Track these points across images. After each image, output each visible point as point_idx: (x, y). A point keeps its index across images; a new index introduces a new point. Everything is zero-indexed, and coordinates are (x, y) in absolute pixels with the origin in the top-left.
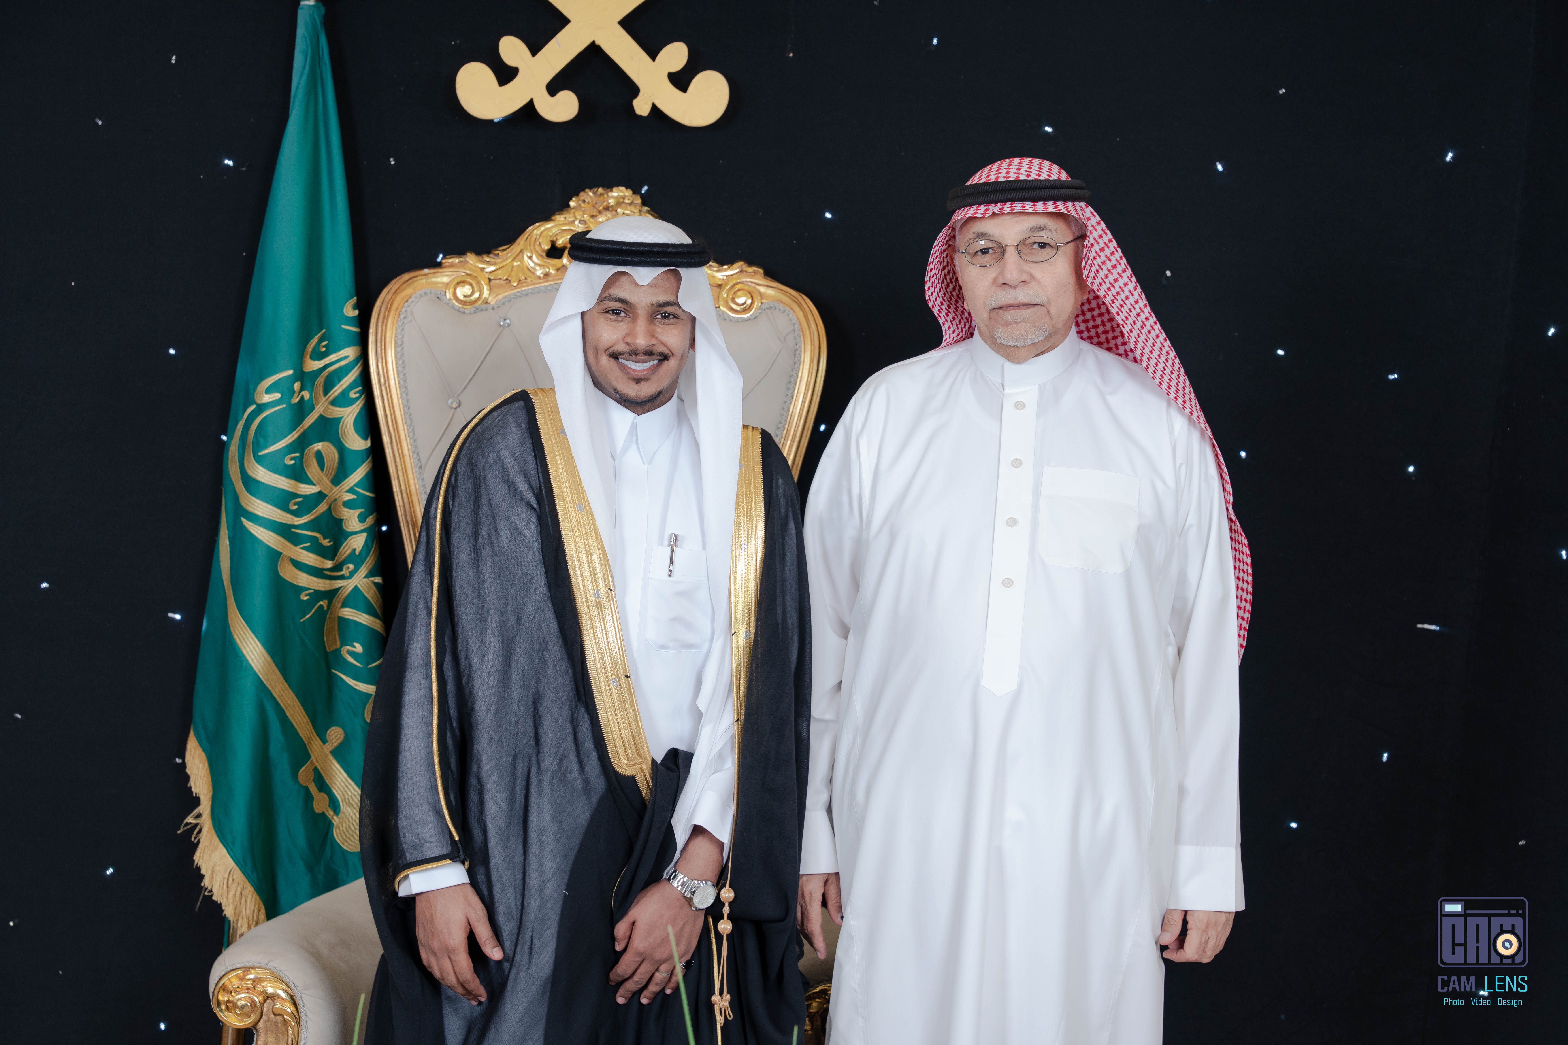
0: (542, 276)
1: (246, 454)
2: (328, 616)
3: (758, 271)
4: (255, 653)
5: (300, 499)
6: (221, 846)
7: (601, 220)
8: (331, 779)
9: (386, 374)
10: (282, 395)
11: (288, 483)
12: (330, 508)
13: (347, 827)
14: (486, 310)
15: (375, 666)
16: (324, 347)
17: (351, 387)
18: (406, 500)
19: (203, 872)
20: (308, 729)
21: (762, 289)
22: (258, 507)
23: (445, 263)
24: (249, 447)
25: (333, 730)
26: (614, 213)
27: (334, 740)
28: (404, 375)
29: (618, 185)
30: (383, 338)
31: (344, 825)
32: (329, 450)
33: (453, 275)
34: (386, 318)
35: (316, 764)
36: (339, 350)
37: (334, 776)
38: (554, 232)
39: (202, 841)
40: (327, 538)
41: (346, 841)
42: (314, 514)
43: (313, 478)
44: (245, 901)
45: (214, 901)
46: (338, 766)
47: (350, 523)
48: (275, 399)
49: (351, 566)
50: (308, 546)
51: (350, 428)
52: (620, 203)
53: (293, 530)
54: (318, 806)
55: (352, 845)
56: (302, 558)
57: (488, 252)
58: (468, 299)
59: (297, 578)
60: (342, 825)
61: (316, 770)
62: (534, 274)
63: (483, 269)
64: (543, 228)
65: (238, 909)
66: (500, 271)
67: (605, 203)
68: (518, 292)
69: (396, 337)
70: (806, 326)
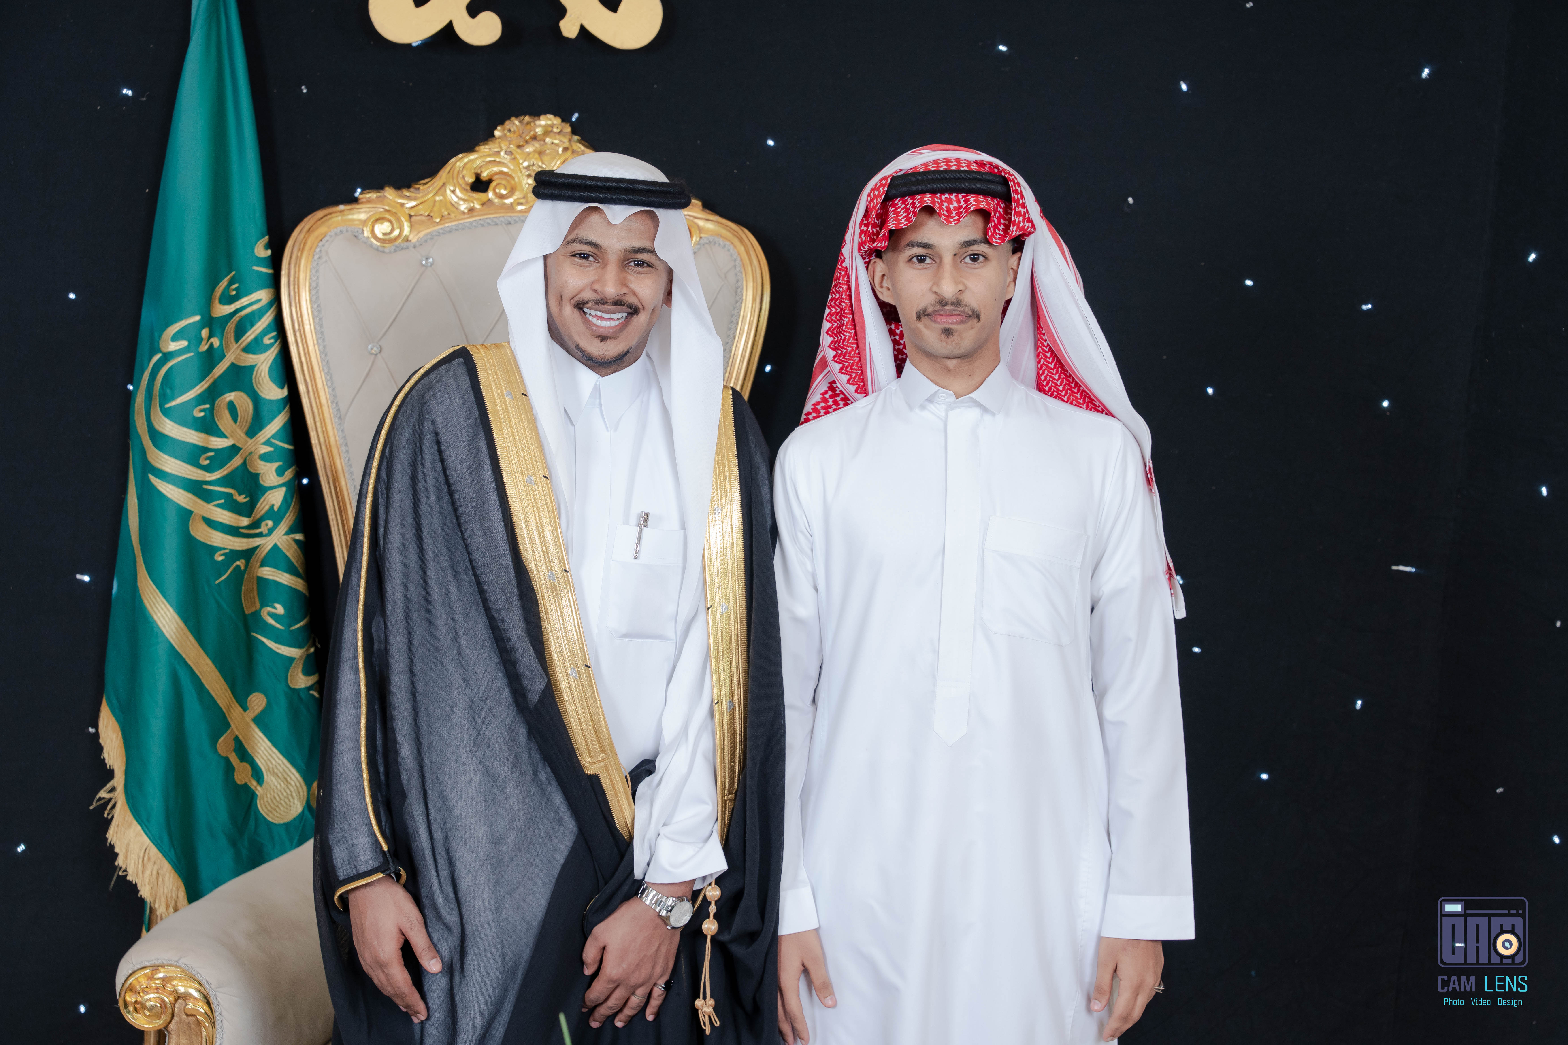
0: (466, 211)
1: (152, 406)
2: (245, 577)
3: (696, 204)
4: (166, 618)
5: (212, 454)
6: (135, 822)
7: (528, 150)
8: (253, 748)
9: (300, 319)
10: (189, 342)
11: (198, 437)
12: (245, 462)
13: (272, 798)
14: (407, 248)
15: (298, 628)
16: (234, 290)
17: (265, 333)
18: (325, 453)
19: (117, 850)
20: (226, 696)
21: (701, 223)
22: (166, 463)
23: (362, 198)
24: (156, 398)
25: (254, 696)
26: (542, 142)
27: (256, 707)
28: (320, 319)
29: (545, 113)
30: (296, 280)
31: (269, 796)
32: (242, 400)
33: (371, 211)
34: (299, 258)
35: (237, 732)
36: (251, 293)
37: (257, 745)
38: (478, 163)
39: (115, 816)
40: (243, 494)
41: (271, 813)
42: (226, 469)
43: (226, 430)
44: (163, 880)
45: (129, 881)
46: (261, 734)
47: (268, 478)
48: (181, 347)
49: (270, 523)
50: (222, 504)
51: (265, 377)
52: (547, 132)
53: (205, 487)
54: (239, 777)
55: (277, 817)
56: (216, 516)
57: (408, 186)
58: (387, 237)
59: (210, 537)
60: (267, 795)
61: (237, 739)
62: (457, 209)
63: (402, 205)
64: (466, 160)
65: (155, 888)
66: (421, 207)
67: (532, 133)
68: (441, 229)
69: (311, 278)
70: (748, 262)
